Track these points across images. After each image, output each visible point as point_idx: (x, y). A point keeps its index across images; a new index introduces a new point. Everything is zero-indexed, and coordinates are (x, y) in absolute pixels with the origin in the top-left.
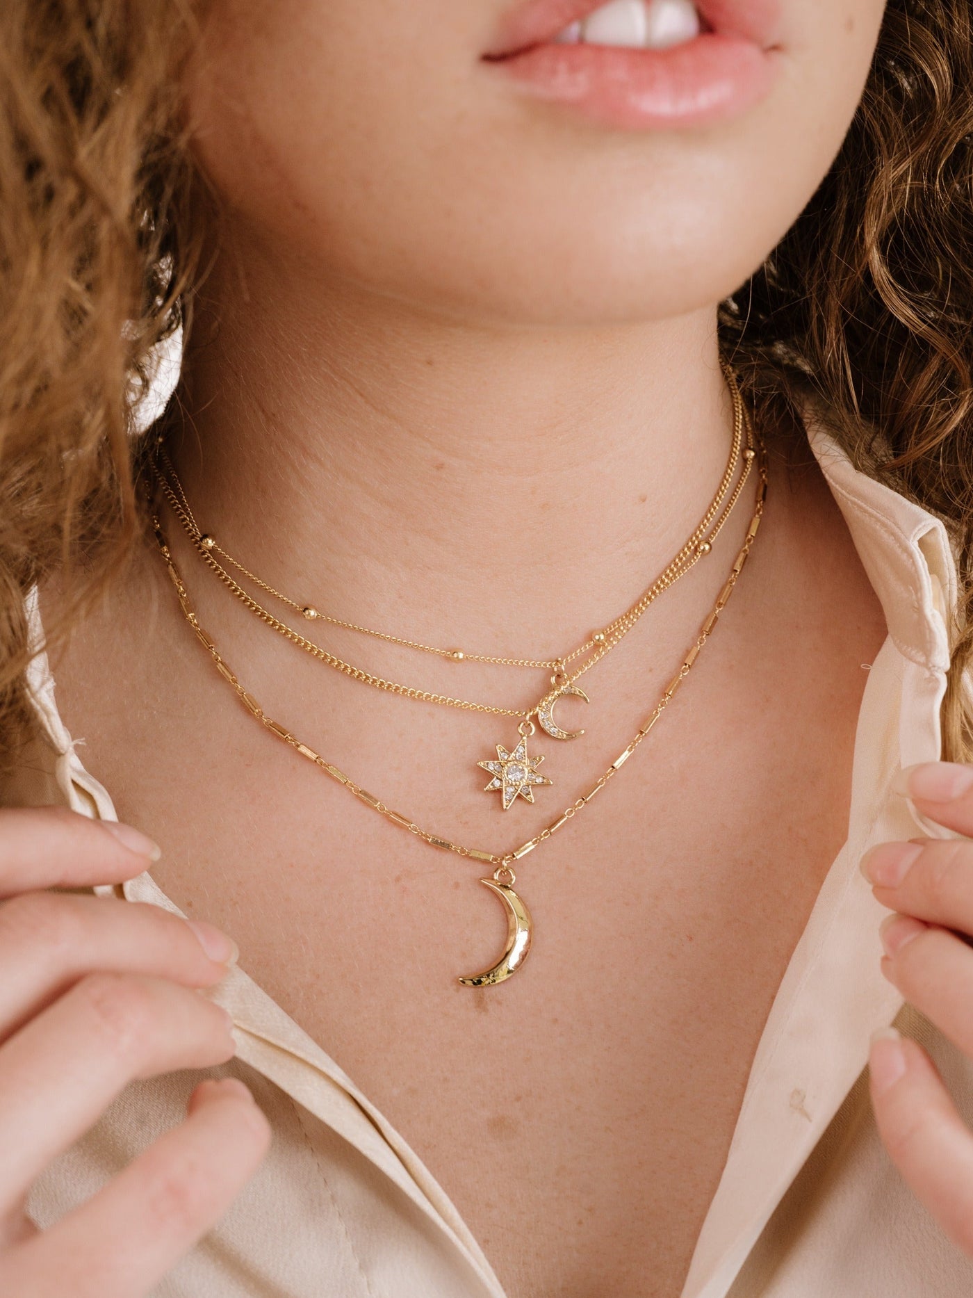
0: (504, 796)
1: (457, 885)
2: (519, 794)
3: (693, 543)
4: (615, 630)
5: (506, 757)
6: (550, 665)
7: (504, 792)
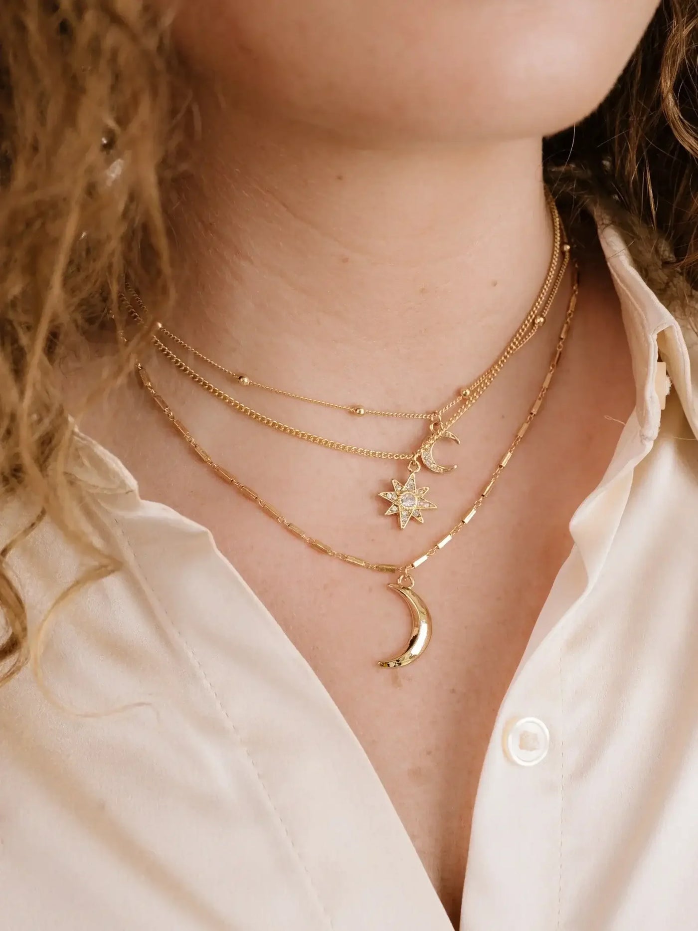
0: (401, 519)
1: (370, 590)
2: (412, 516)
3: (531, 317)
4: (478, 387)
5: (399, 489)
6: (430, 417)
7: (401, 516)
